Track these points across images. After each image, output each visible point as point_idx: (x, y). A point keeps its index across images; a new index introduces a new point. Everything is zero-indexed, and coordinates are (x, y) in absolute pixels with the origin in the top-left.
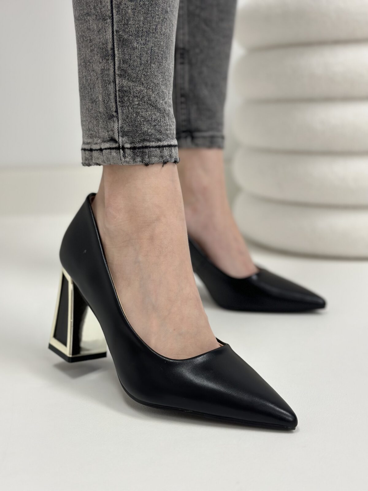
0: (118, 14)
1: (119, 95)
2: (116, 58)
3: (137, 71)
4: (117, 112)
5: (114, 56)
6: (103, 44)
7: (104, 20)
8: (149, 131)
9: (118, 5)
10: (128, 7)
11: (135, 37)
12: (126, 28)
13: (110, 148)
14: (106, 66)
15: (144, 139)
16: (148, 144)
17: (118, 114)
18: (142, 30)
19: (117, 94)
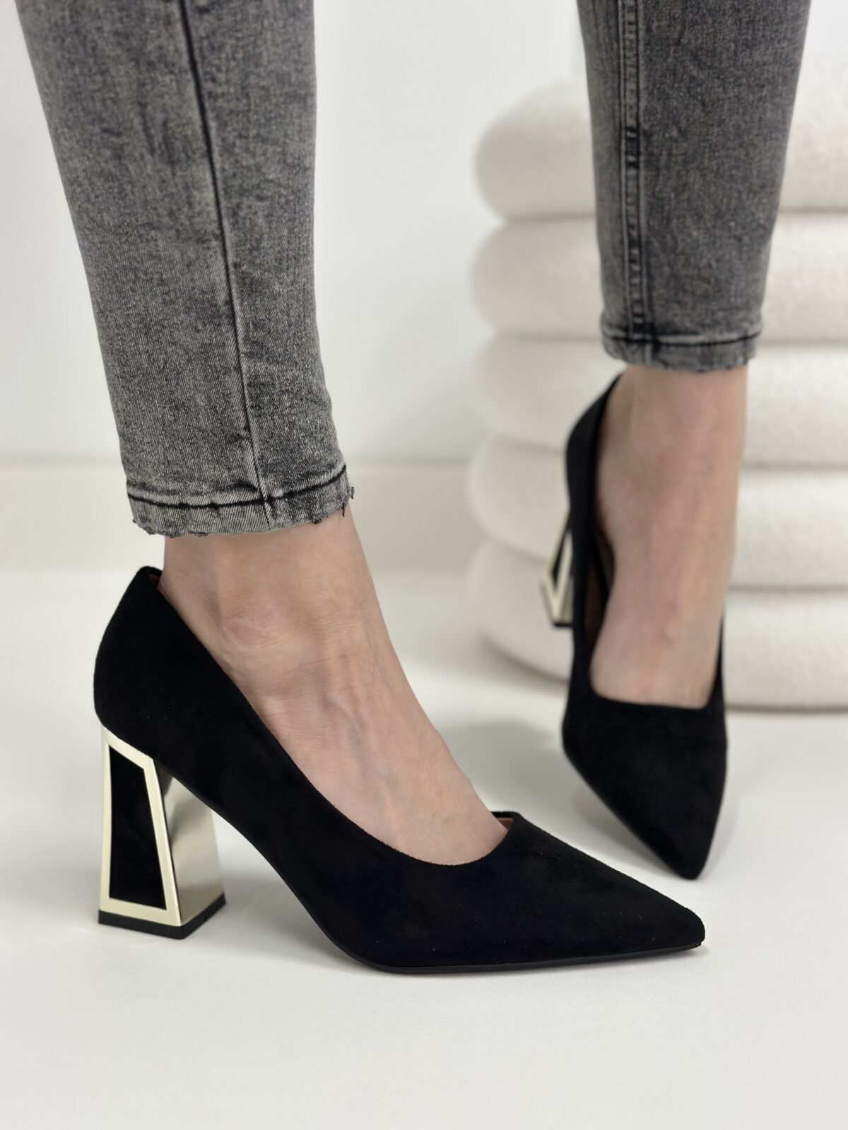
0: (235, 230)
1: (249, 393)
2: (238, 320)
3: (284, 340)
4: (247, 428)
5: (233, 316)
6: (203, 292)
7: (201, 240)
8: (316, 453)
9: (233, 209)
10: (256, 213)
11: (276, 273)
12: (256, 257)
13: (240, 503)
14: (216, 337)
15: (308, 473)
16: (316, 481)
17: (249, 431)
18: (288, 256)
19: (246, 392)
